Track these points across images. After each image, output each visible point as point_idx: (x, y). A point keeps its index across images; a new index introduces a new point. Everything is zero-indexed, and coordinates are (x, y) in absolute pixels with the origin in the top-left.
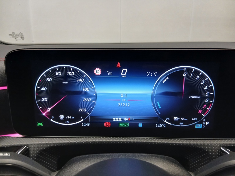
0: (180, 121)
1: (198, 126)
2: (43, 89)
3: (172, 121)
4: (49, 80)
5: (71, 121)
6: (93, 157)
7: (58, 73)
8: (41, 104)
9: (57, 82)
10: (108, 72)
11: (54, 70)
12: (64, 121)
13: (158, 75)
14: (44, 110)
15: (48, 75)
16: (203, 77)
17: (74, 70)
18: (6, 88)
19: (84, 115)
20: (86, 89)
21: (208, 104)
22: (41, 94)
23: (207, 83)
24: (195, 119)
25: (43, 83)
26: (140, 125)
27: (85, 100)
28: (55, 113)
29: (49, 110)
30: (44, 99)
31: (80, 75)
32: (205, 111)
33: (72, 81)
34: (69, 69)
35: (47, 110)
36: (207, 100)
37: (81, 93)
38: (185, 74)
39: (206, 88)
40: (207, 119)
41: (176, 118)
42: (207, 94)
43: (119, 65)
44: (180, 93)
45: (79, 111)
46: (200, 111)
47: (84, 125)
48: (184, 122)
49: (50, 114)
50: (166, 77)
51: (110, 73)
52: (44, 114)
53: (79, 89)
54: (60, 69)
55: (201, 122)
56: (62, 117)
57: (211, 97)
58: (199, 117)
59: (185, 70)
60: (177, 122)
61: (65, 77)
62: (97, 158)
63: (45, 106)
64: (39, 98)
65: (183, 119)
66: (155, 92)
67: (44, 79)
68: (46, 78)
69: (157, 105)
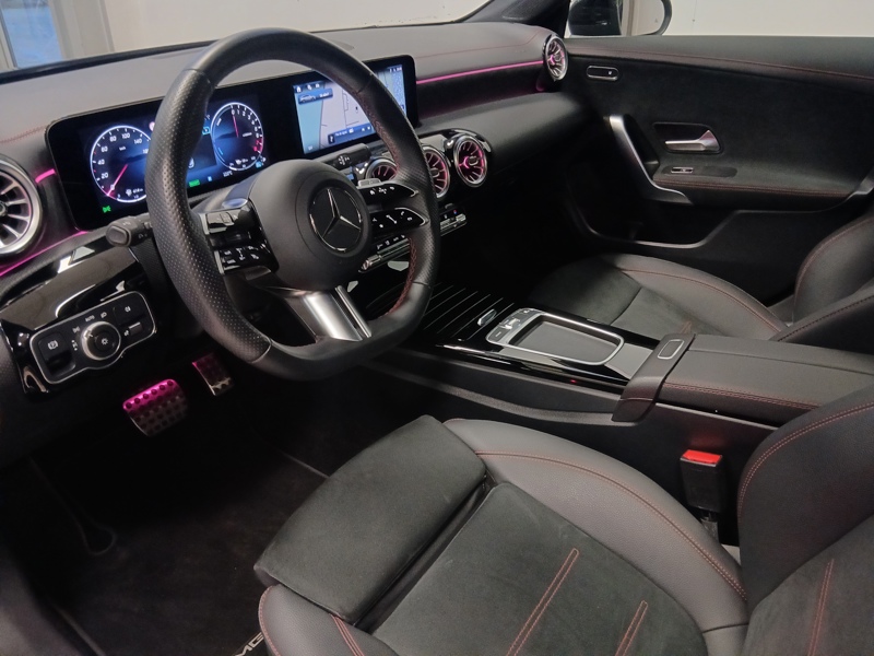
0: (242, 163)
1: (258, 165)
3: (236, 165)
4: (105, 149)
5: (140, 195)
7: (113, 139)
8: (101, 182)
9: (114, 148)
11: (107, 136)
12: (132, 197)
13: (211, 118)
14: (107, 189)
15: (103, 143)
16: (248, 112)
17: (129, 131)
18: (52, 172)
20: (145, 152)
21: (260, 139)
22: (99, 170)
23: (253, 117)
24: (254, 158)
25: (99, 155)
26: (210, 179)
28: (120, 190)
29: (113, 187)
30: (105, 175)
31: (136, 135)
32: (259, 147)
33: (129, 144)
34: (123, 131)
35: (109, 188)
36: (257, 135)
37: (140, 157)
38: (233, 112)
39: (253, 123)
41: (238, 162)
42: (256, 129)
44: (233, 135)
46: (255, 149)
48: (247, 164)
49: (115, 194)
50: (219, 119)
52: (108, 195)
53: (140, 153)
54: (114, 132)
55: (259, 160)
56: (129, 192)
57: (260, 132)
58: (256, 154)
59: (232, 108)
60: (240, 166)
61: (121, 142)
63: (106, 183)
64: (98, 175)
65: (244, 161)
66: (214, 138)
67: (98, 149)
68: (100, 148)
69: (218, 151)
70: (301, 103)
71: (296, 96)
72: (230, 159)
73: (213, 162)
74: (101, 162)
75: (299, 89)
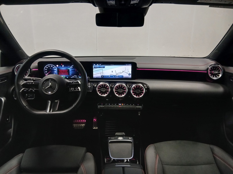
3: (74, 76)
4: (47, 68)
7: (49, 66)
8: (45, 73)
11: (48, 66)
13: (70, 66)
14: (46, 74)
15: (47, 66)
17: (52, 66)
18: (38, 69)
20: (55, 70)
22: (45, 71)
25: (46, 68)
26: (67, 77)
27: (55, 72)
30: (46, 72)
31: (54, 67)
33: (52, 68)
41: (75, 76)
43: (62, 64)
44: (75, 71)
48: (77, 77)
50: (72, 67)
54: (49, 65)
60: (75, 77)
61: (50, 67)
66: (70, 70)
69: (71, 73)
70: (94, 67)
71: (93, 66)
72: (73, 75)
73: (69, 74)
74: (46, 70)
75: (94, 65)
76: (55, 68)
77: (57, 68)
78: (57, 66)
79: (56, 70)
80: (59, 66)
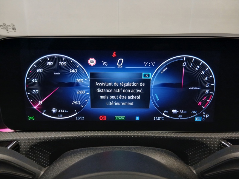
0: (178, 114)
1: (198, 119)
2: (33, 80)
3: (170, 113)
4: (39, 71)
5: (64, 114)
6: (86, 150)
7: (49, 64)
9: (49, 72)
10: (103, 62)
11: (45, 60)
12: (56, 115)
13: (157, 65)
14: (35, 103)
15: (39, 65)
16: (203, 67)
17: (67, 60)
19: (78, 108)
20: (79, 81)
21: (209, 96)
22: (31, 86)
23: (208, 73)
24: (195, 112)
25: (33, 74)
26: (137, 118)
27: (79, 92)
28: (47, 107)
29: (40, 103)
30: (36, 92)
31: (74, 66)
32: (205, 103)
33: (64, 72)
34: (60, 59)
35: (38, 103)
36: (207, 92)
37: (73, 85)
38: (184, 64)
39: (206, 79)
40: (207, 111)
41: (174, 111)
42: (207, 85)
43: (114, 55)
45: (72, 104)
46: (200, 104)
47: (78, 118)
48: (184, 115)
49: (41, 108)
50: (165, 68)
51: (105, 63)
52: (35, 107)
54: (52, 59)
55: (201, 115)
56: (54, 110)
57: (211, 89)
58: (199, 109)
59: (184, 60)
60: (176, 115)
61: (56, 68)
62: (90, 152)
63: (35, 99)
64: (30, 90)
65: (182, 112)
66: (153, 84)
67: (34, 69)
68: (36, 69)
69: (155, 97)
72: (165, 106)
73: (147, 105)
76: (79, 74)
77: (92, 75)
78: (92, 62)
79: (84, 80)
80: (98, 63)
